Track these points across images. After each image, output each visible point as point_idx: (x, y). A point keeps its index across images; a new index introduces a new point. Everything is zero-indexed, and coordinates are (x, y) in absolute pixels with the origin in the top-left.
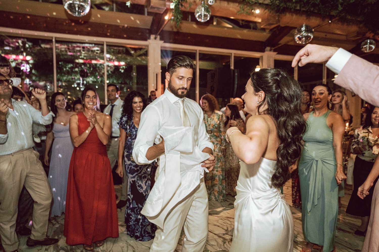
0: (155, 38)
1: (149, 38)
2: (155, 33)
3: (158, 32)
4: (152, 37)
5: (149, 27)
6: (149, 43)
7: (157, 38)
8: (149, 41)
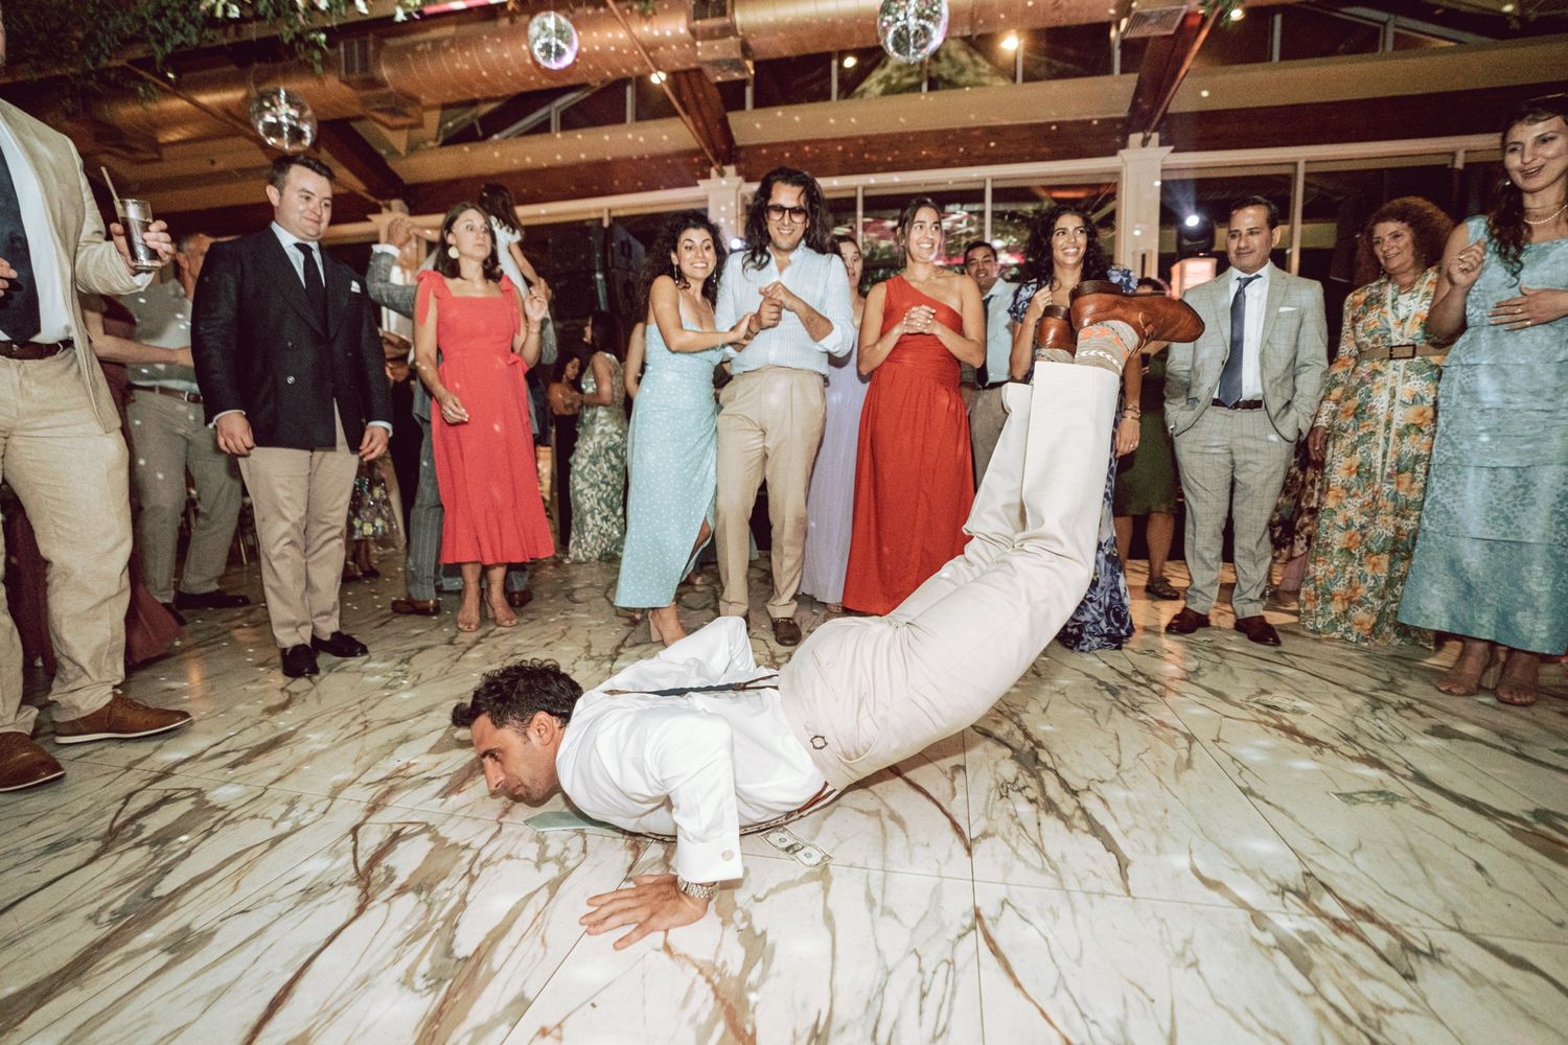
0: (1145, 143)
1: (1124, 145)
2: (1143, 128)
3: (1152, 123)
4: (1135, 138)
5: (1124, 114)
6: (1123, 161)
7: (1151, 142)
8: (1121, 152)
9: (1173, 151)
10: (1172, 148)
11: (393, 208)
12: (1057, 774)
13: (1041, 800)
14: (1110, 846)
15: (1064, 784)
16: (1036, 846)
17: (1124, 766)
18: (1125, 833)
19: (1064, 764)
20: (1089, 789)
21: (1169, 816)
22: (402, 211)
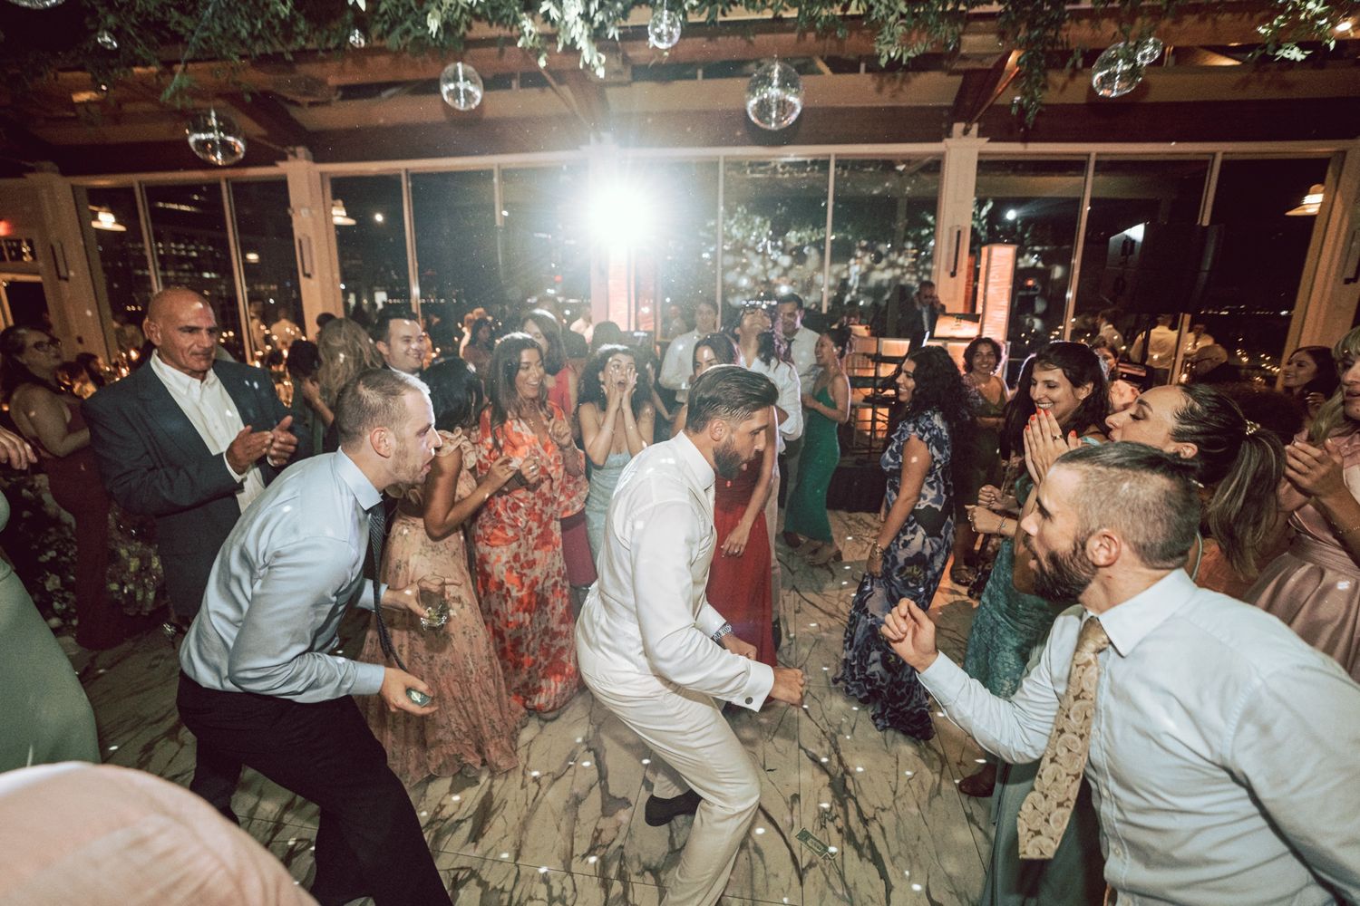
0: (966, 132)
1: (949, 133)
2: (968, 120)
3: (975, 115)
4: (958, 127)
5: (950, 103)
6: (948, 146)
7: (971, 132)
8: (946, 140)
9: (989, 141)
10: (988, 139)
11: (299, 155)
12: (857, 803)
13: (845, 829)
14: (883, 875)
15: (860, 812)
16: (840, 874)
17: (898, 794)
18: (893, 860)
19: (861, 792)
20: (875, 818)
21: (920, 842)
22: (307, 158)
